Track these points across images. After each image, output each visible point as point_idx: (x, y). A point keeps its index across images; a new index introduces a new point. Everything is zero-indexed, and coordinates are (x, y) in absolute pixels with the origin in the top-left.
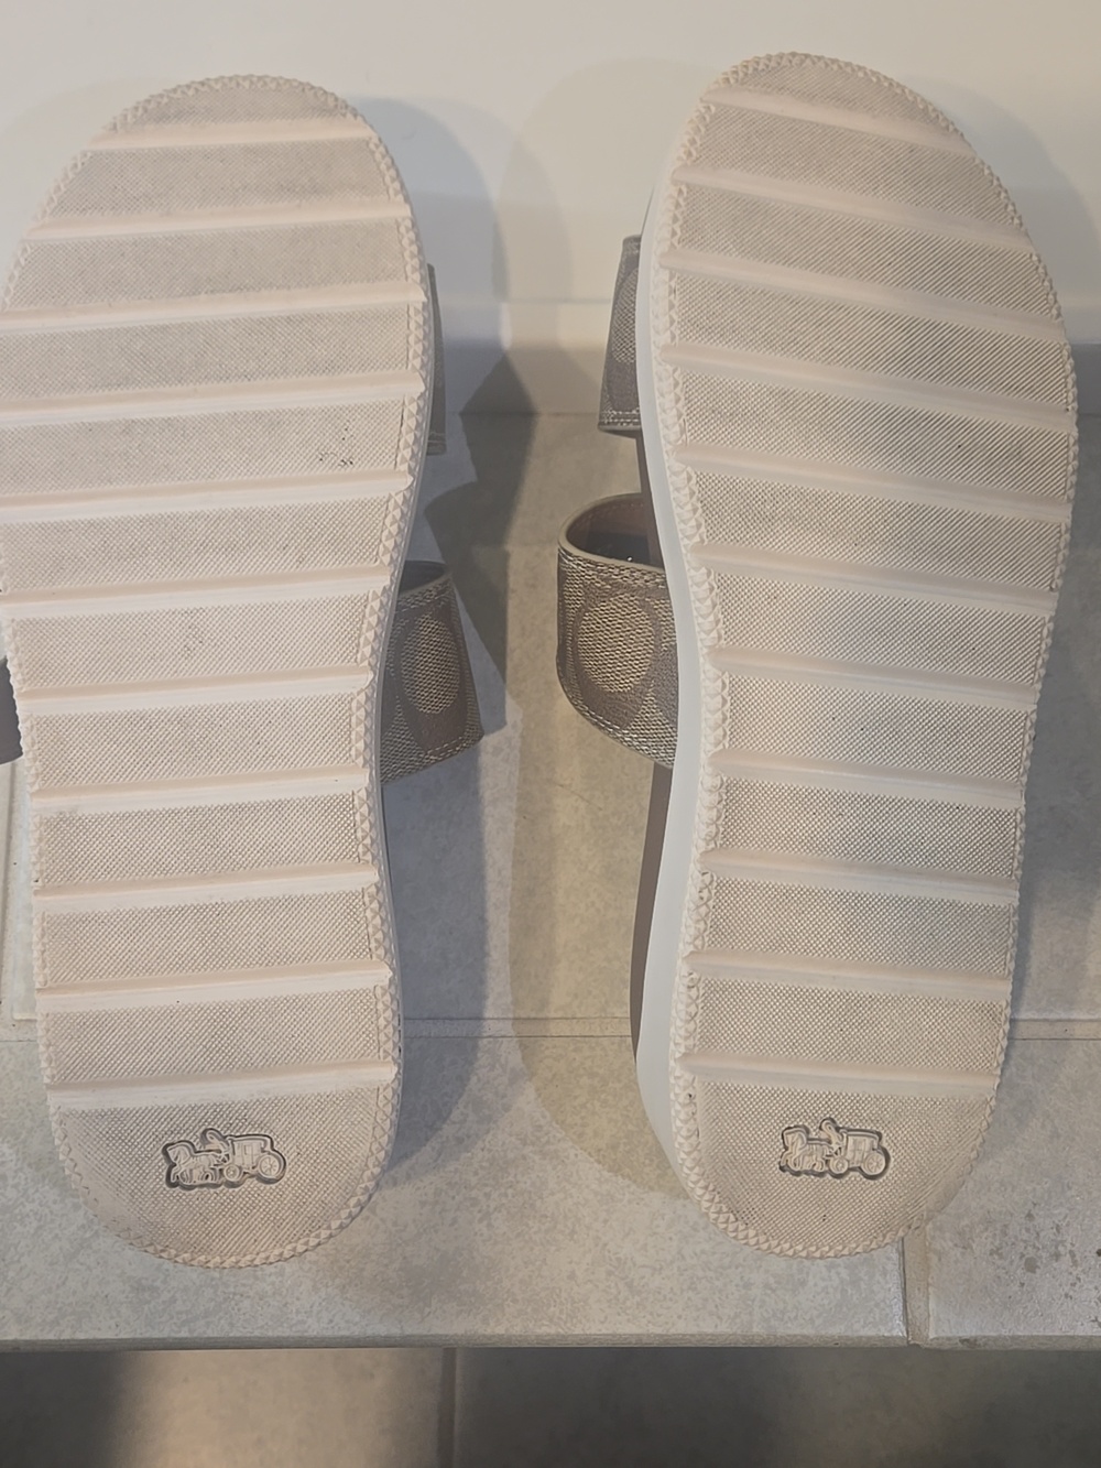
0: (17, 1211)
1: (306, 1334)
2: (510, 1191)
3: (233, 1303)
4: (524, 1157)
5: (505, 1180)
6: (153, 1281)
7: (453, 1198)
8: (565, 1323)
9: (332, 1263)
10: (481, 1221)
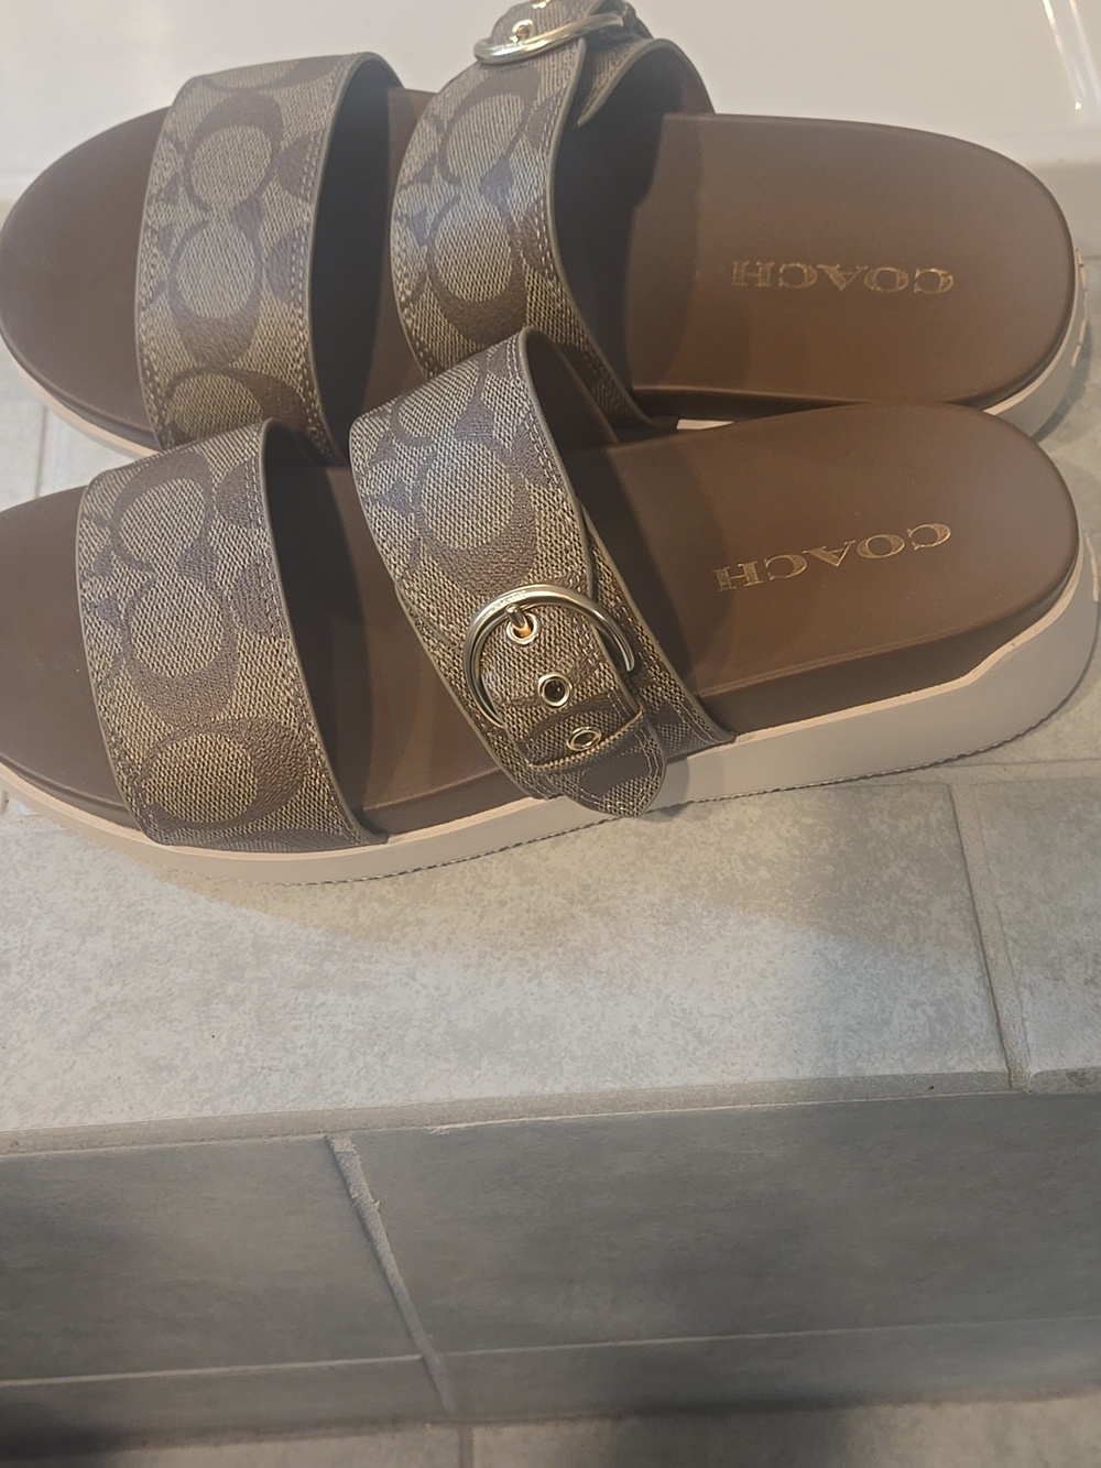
0: (21, 998)
1: (343, 1106)
2: (560, 950)
3: (261, 1077)
4: (572, 916)
5: (554, 939)
6: (173, 1059)
7: (499, 959)
8: (631, 1078)
9: (370, 1030)
10: (530, 980)
